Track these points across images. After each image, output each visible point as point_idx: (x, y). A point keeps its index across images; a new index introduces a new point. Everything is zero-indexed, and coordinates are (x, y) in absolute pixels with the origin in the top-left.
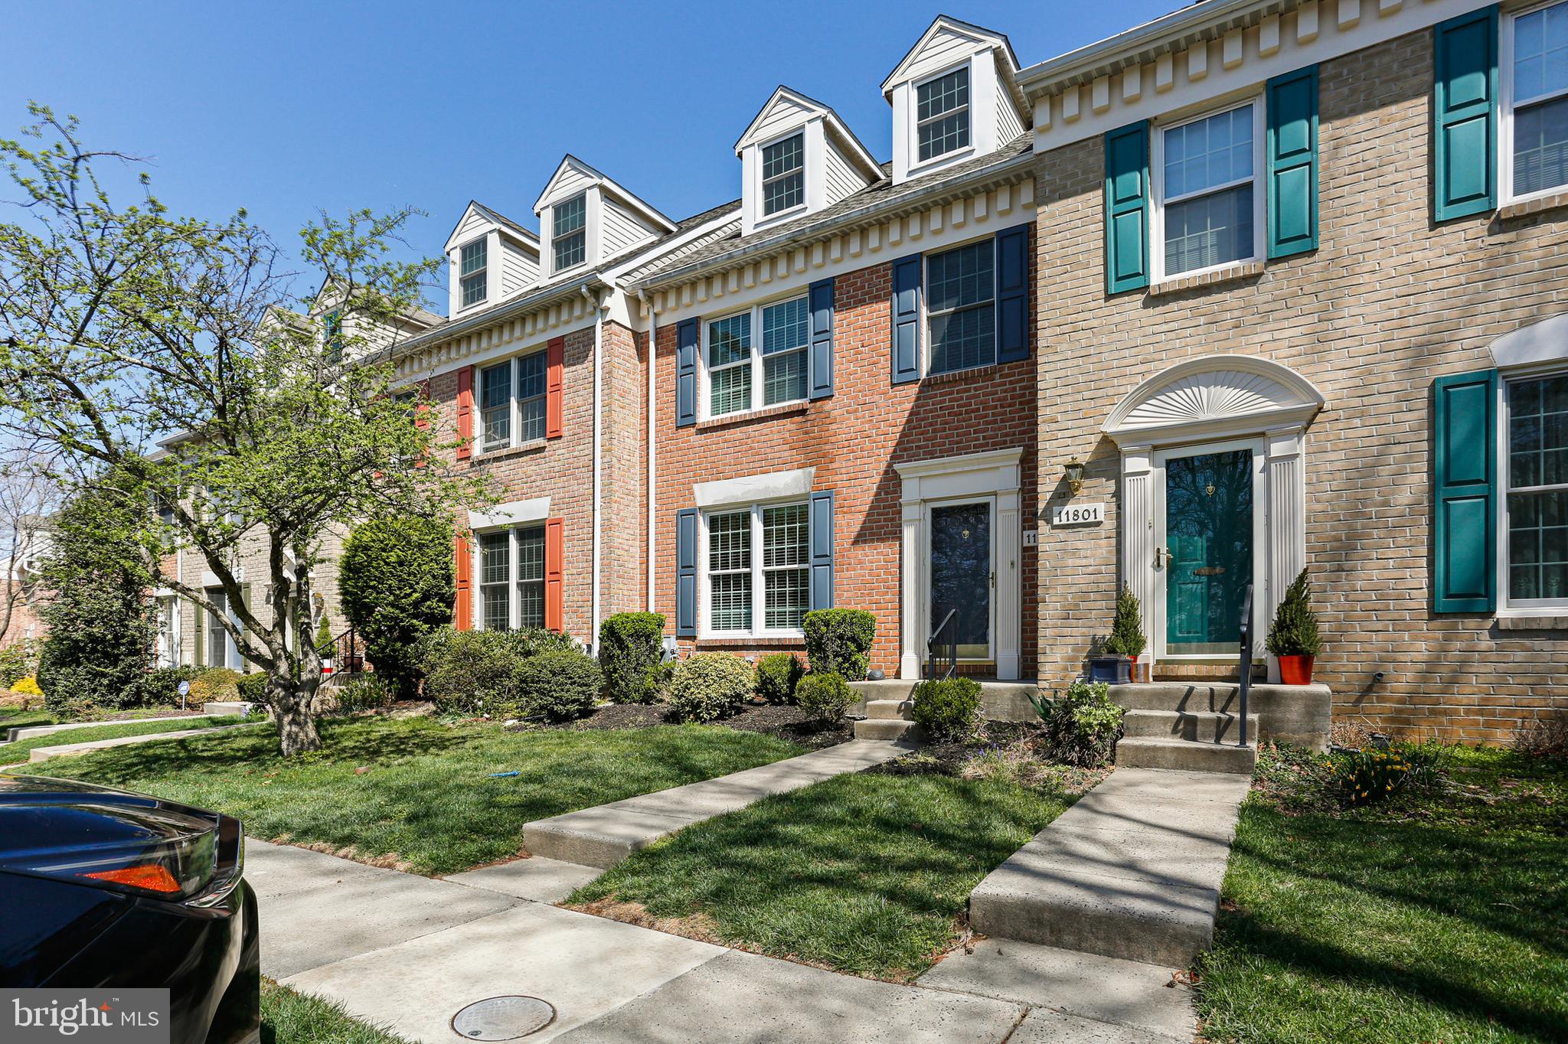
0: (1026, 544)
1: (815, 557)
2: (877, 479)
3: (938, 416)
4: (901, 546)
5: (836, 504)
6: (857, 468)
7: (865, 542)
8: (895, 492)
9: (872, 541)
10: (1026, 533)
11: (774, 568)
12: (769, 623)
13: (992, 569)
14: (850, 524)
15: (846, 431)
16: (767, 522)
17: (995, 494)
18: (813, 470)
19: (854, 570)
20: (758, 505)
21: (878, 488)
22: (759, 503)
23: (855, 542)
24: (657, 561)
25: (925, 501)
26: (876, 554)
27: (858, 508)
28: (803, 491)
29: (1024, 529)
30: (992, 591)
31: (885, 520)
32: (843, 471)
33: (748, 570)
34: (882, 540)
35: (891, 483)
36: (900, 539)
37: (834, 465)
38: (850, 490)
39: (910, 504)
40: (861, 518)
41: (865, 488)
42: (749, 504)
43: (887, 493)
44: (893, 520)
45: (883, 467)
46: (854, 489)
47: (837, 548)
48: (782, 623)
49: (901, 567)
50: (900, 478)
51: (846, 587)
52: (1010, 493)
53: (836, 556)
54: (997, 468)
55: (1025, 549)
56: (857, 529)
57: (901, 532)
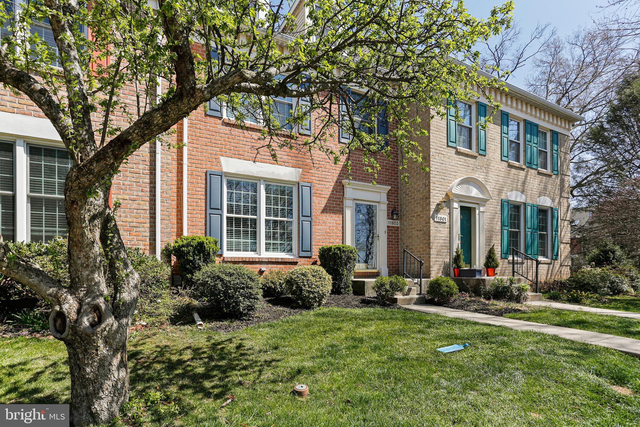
0: (388, 225)
1: (303, 216)
2: (333, 184)
3: (358, 163)
4: (343, 217)
5: (313, 191)
6: (323, 176)
7: (327, 212)
8: (341, 192)
9: (330, 213)
12: (267, 249)
14: (320, 203)
15: (318, 156)
16: (268, 191)
17: (378, 202)
18: (301, 170)
19: (322, 226)
21: (333, 188)
22: (265, 180)
23: (323, 212)
25: (355, 199)
26: (333, 219)
27: (324, 196)
28: (295, 180)
29: (388, 219)
31: (336, 204)
32: (316, 175)
33: (255, 217)
34: (335, 213)
35: (339, 188)
36: (343, 214)
37: (312, 171)
38: (319, 186)
39: (349, 199)
40: (325, 201)
41: (327, 187)
42: (259, 179)
43: (337, 192)
44: (339, 205)
45: (335, 179)
46: (322, 186)
47: (313, 213)
49: (343, 227)
50: (343, 186)
51: (318, 234)
52: (385, 204)
53: (313, 217)
54: (380, 192)
55: (388, 227)
56: (323, 206)
57: (343, 211)
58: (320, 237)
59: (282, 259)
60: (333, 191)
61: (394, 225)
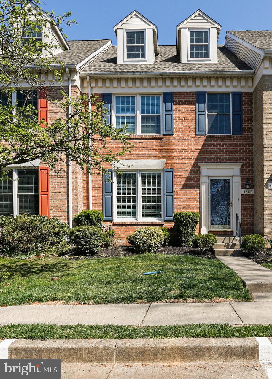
0: (242, 193)
1: (167, 192)
2: (191, 167)
3: (213, 148)
4: (200, 191)
5: (175, 174)
6: (183, 162)
7: (186, 188)
8: (197, 172)
9: (189, 188)
10: (242, 190)
11: (146, 195)
12: (144, 216)
13: (231, 201)
14: (180, 182)
15: (179, 148)
16: (143, 178)
17: (232, 176)
18: (165, 160)
19: (182, 198)
21: (191, 170)
22: (140, 170)
23: (182, 188)
24: (92, 189)
25: (208, 176)
26: (191, 194)
27: (183, 176)
28: (161, 168)
29: (241, 189)
30: (231, 207)
31: (194, 181)
32: (177, 162)
33: (135, 195)
34: (193, 188)
35: (196, 169)
37: (173, 160)
38: (180, 170)
39: (204, 177)
40: (184, 180)
41: (186, 169)
42: (137, 170)
43: (194, 172)
44: (197, 181)
45: (192, 163)
46: (182, 169)
47: (175, 190)
48: (149, 216)
49: (200, 198)
50: (200, 167)
51: (179, 204)
52: (238, 177)
53: (175, 193)
54: (234, 168)
55: (242, 195)
56: (183, 184)
57: (200, 186)
58: (180, 206)
59: (151, 222)
60: (190, 172)
61: (248, 193)
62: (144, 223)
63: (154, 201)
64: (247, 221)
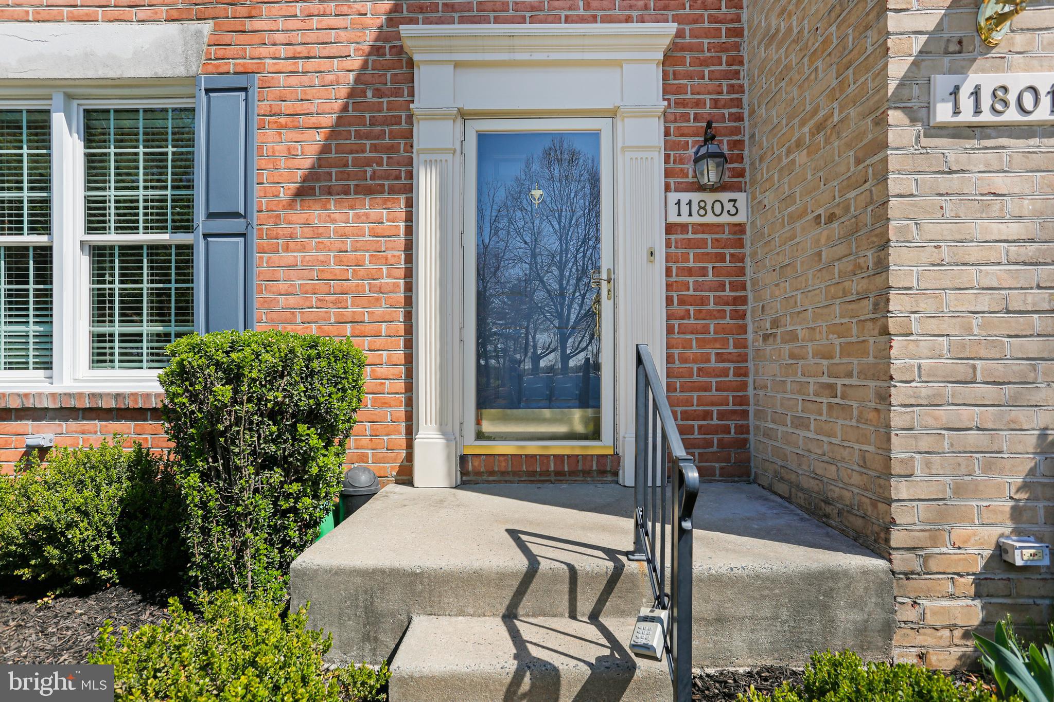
0: (673, 218)
1: (211, 216)
2: (357, 61)
4: (410, 203)
5: (259, 107)
8: (397, 93)
10: (673, 197)
11: (112, 237)
12: (100, 358)
13: (605, 263)
14: (291, 152)
16: (91, 136)
17: (612, 114)
18: (207, 28)
19: (303, 249)
20: (69, 97)
21: (357, 80)
22: (69, 90)
23: (303, 193)
25: (464, 115)
27: (313, 120)
28: (181, 71)
29: (667, 188)
30: (606, 305)
31: (374, 148)
32: (279, 36)
33: (43, 239)
34: (369, 191)
36: (409, 190)
37: (255, 24)
38: (293, 80)
39: (434, 116)
40: (319, 137)
43: (378, 93)
44: (391, 149)
46: (305, 80)
47: (259, 199)
49: (409, 248)
50: (411, 64)
51: (283, 286)
53: (255, 218)
54: (618, 64)
55: (670, 228)
56: (307, 163)
57: (410, 175)
58: (292, 301)
59: (117, 396)
60: (352, 94)
61: (710, 219)
62: (72, 403)
63: (160, 273)
64: (706, 388)
